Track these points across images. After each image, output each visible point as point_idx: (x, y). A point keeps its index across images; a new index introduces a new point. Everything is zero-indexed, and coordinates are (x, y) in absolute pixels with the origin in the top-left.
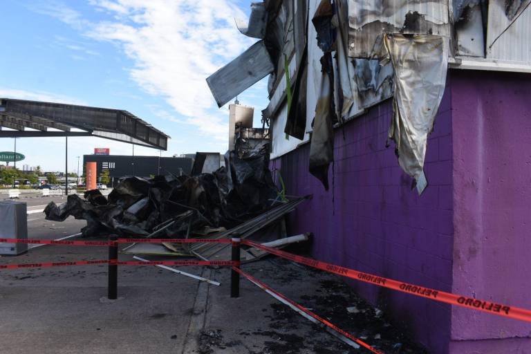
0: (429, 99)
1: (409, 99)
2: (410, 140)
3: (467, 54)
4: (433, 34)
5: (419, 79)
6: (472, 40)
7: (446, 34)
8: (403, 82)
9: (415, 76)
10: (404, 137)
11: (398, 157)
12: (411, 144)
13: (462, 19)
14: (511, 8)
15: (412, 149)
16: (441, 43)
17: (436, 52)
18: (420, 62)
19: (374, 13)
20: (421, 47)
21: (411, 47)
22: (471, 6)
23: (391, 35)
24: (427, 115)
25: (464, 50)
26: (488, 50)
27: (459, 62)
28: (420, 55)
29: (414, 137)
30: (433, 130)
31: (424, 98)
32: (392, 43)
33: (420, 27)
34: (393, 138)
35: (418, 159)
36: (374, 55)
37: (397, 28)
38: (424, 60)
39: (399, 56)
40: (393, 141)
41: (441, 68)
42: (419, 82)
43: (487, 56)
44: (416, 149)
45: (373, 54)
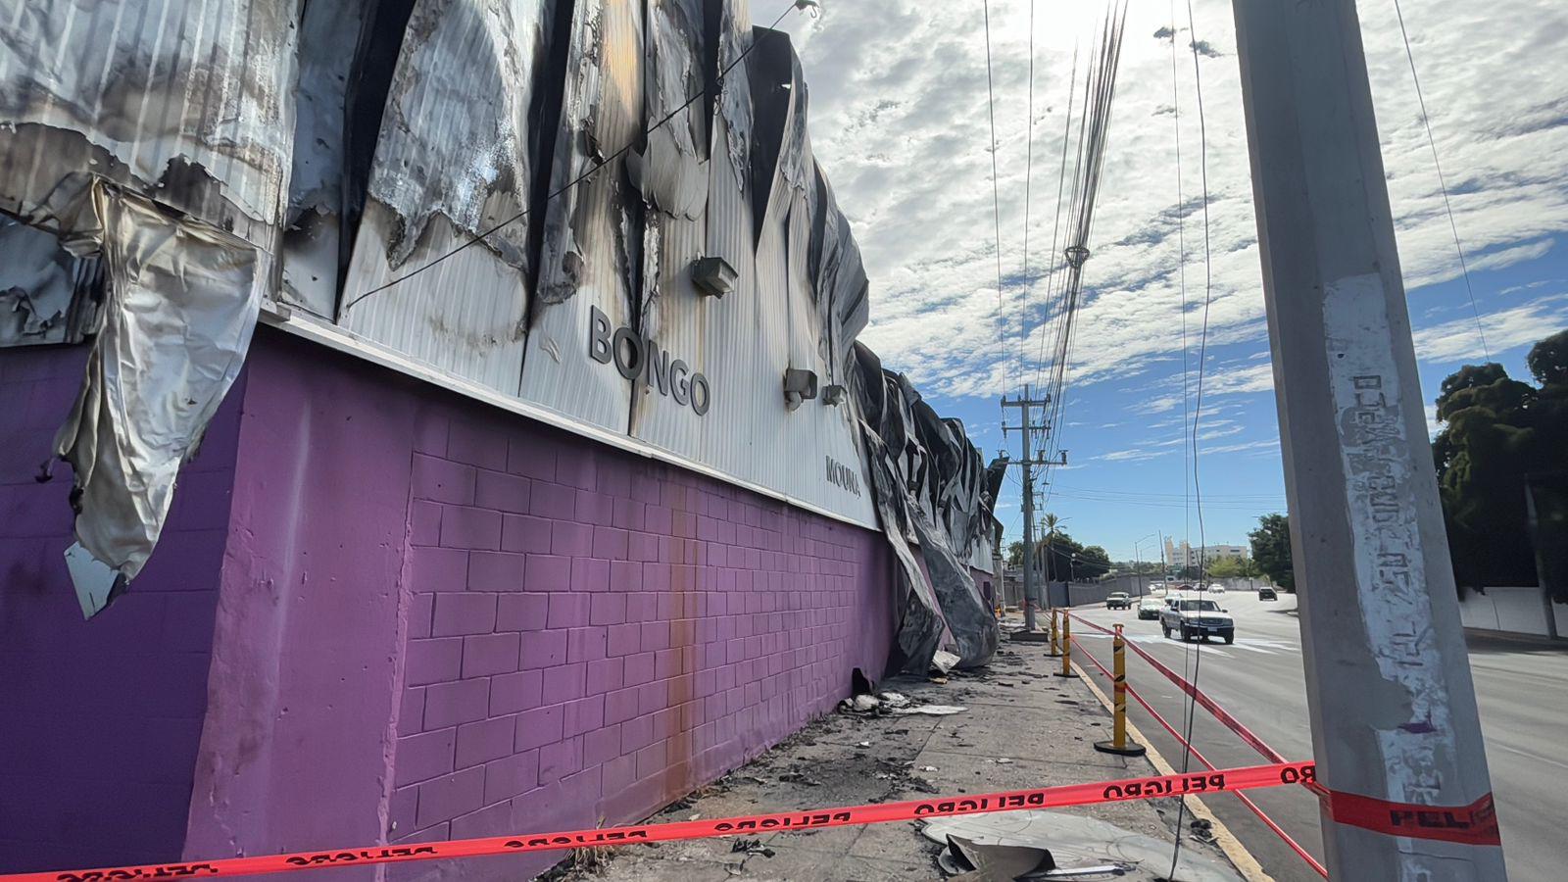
0: (197, 377)
1: (139, 365)
2: (127, 469)
3: (298, 304)
4: (235, 232)
5: (178, 323)
6: (315, 279)
7: (265, 244)
8: (130, 318)
9: (166, 313)
10: (107, 459)
11: (78, 511)
12: (128, 480)
13: (296, 228)
14: (397, 248)
15: (130, 494)
16: (252, 260)
17: (234, 274)
18: (189, 285)
19: (70, 108)
20: (198, 251)
21: (172, 242)
22: (322, 211)
23: (115, 188)
24: (184, 414)
25: (294, 293)
26: (343, 312)
27: (284, 314)
28: (190, 268)
29: (139, 464)
30: (197, 453)
31: (184, 375)
32: (116, 211)
33: (205, 205)
34: (72, 459)
35: (144, 521)
36: (48, 217)
37: (136, 179)
38: (203, 282)
39: (133, 248)
40: (69, 465)
41: (242, 316)
42: (176, 330)
43: (340, 321)
44: (143, 495)
45: (42, 213)
